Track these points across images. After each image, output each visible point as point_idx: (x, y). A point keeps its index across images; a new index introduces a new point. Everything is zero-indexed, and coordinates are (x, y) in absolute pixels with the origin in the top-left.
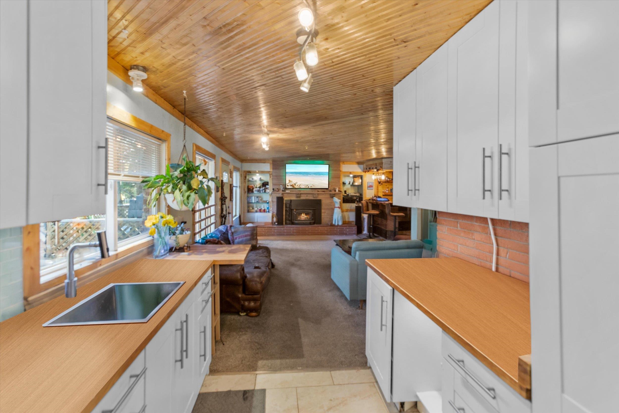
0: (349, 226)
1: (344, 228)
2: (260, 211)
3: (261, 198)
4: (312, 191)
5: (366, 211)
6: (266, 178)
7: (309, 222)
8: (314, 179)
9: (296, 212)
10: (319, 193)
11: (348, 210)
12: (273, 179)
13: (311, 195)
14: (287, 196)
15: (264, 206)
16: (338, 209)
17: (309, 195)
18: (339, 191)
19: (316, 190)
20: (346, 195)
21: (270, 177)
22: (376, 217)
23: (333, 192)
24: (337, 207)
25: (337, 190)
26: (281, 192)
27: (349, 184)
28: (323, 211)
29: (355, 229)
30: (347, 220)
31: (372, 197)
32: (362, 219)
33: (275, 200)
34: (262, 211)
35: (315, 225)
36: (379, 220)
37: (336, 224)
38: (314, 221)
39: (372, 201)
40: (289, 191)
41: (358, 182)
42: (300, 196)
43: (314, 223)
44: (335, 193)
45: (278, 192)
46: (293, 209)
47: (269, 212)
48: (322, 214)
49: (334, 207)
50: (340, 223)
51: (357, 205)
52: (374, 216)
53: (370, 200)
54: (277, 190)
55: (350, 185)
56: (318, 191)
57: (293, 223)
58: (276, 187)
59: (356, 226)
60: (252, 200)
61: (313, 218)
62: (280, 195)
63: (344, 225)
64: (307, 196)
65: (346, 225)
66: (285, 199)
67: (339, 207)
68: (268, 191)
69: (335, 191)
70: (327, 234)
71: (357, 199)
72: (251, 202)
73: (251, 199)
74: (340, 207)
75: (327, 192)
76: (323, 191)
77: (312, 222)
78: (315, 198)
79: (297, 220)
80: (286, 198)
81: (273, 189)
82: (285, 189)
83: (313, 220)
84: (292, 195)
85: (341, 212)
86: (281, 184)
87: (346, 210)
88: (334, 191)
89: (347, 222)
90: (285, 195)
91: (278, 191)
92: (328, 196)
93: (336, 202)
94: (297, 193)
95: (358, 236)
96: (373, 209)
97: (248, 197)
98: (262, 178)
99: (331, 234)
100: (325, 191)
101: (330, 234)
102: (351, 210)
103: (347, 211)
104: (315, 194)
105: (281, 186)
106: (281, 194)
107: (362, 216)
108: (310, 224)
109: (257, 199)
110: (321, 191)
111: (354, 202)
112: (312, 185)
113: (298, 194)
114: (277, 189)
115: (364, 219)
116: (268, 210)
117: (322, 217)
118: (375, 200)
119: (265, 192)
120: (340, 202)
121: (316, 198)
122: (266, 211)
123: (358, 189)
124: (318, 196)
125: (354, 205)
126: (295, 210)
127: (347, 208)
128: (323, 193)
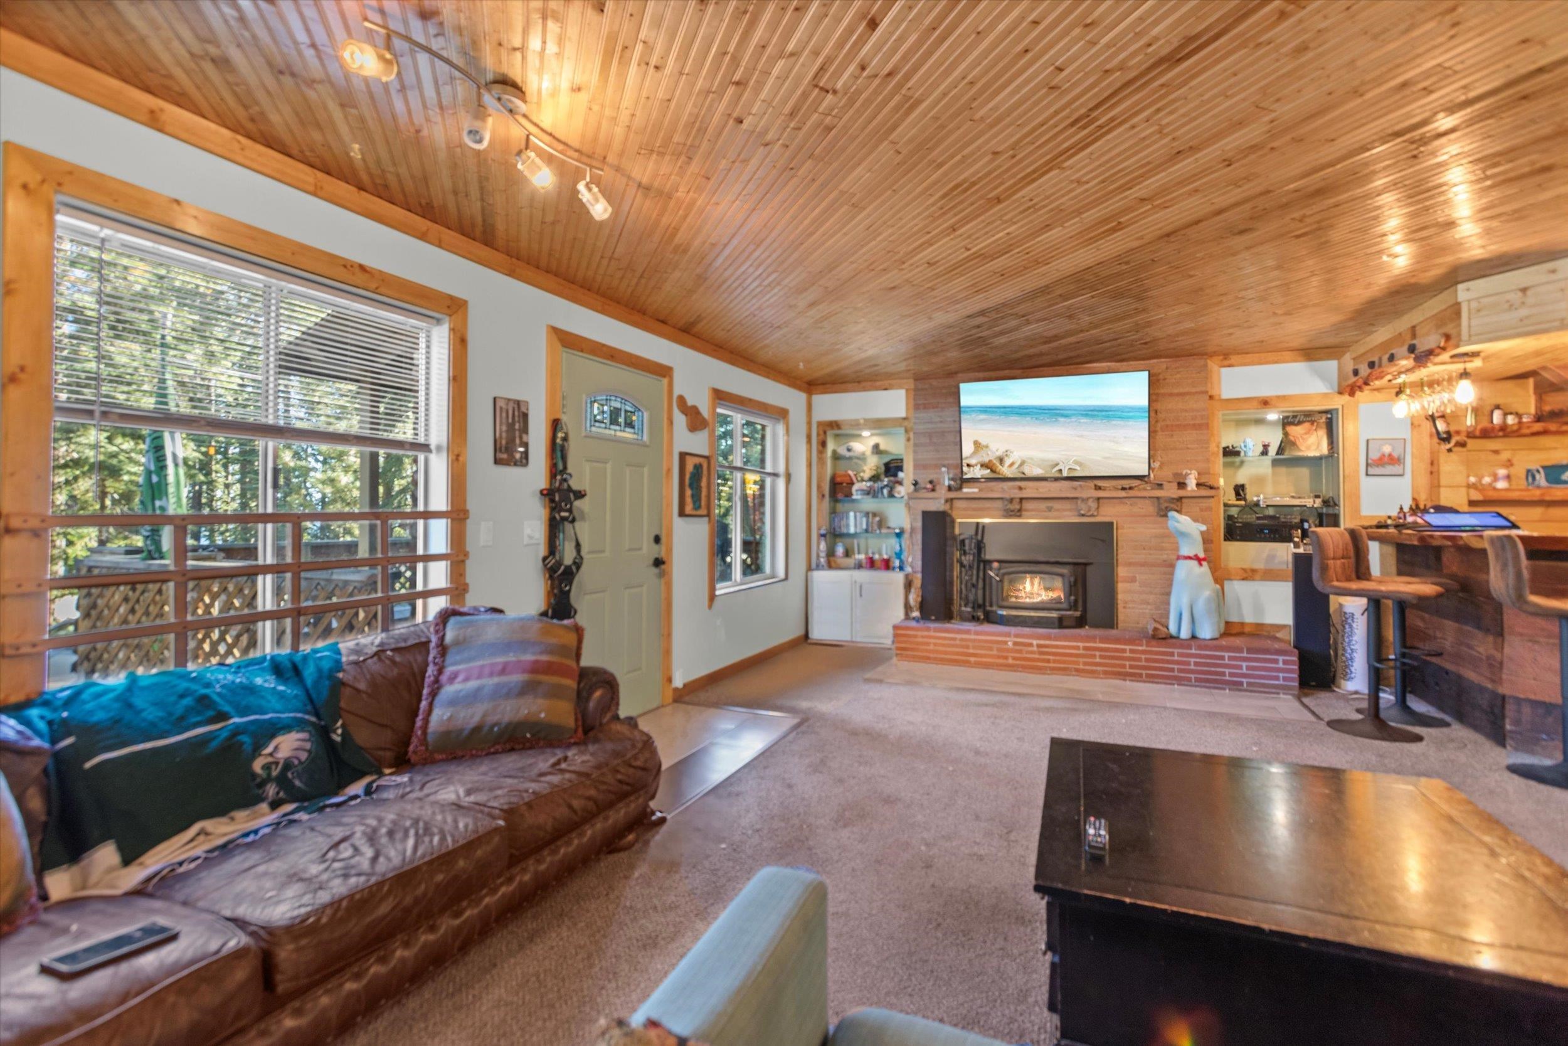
0: (1249, 651)
1: (1226, 655)
2: (871, 564)
3: (877, 519)
4: (1075, 489)
5: (1348, 580)
6: (896, 445)
7: (1054, 614)
8: (1081, 436)
9: (1002, 571)
10: (1101, 494)
11: (1254, 571)
12: (915, 445)
13: (1067, 505)
14: (965, 509)
15: (886, 547)
16: (1195, 563)
17: (1056, 505)
18: (1198, 485)
19: (1091, 484)
20: (1243, 503)
21: (908, 440)
22: (1426, 616)
23: (1171, 491)
24: (1189, 558)
25: (1192, 483)
26: (942, 493)
27: (1265, 452)
28: (1122, 572)
29: (1287, 666)
30: (1249, 618)
31: (1394, 513)
32: (1335, 619)
33: (919, 524)
34: (878, 564)
35: (1086, 631)
36: (1447, 634)
37: (1185, 634)
38: (1078, 614)
39: (1392, 530)
40: (976, 490)
41: (1313, 443)
42: (1020, 510)
43: (1080, 622)
44: (1182, 493)
45: (931, 495)
46: (990, 562)
47: (901, 568)
48: (1121, 587)
49: (1175, 557)
50: (1207, 632)
51: (1301, 550)
52: (1402, 606)
53: (1379, 526)
54: (929, 486)
55: (1267, 461)
56: (1098, 488)
57: (990, 618)
58: (924, 478)
59: (1296, 651)
60: (848, 526)
61: (1076, 601)
62: (936, 504)
63: (1224, 642)
64: (1050, 509)
65: (1238, 641)
66: (959, 520)
67: (1200, 560)
68: (902, 491)
69: (1182, 485)
70: (1136, 677)
71: (1302, 521)
72: (844, 530)
73: (843, 523)
74: (1202, 555)
75: (1145, 489)
76: (1123, 489)
77: (1070, 617)
78: (1083, 515)
79: (1005, 604)
80: (964, 521)
81: (916, 484)
82: (963, 481)
83: (1073, 606)
84: (987, 504)
85: (1209, 579)
86: (946, 462)
87: (1244, 570)
88: (1175, 485)
89: (1247, 630)
90: (957, 504)
91: (933, 490)
92: (1149, 508)
93: (1183, 534)
94: (1007, 496)
95: (1306, 700)
96: (1400, 573)
97: (833, 512)
98: (882, 447)
99: (1152, 679)
100: (1131, 488)
101: (1148, 676)
102: (1270, 575)
103: (1249, 575)
104: (1087, 500)
105: (944, 469)
106: (943, 501)
107: (1333, 608)
108: (1061, 623)
109: (864, 520)
110: (1116, 489)
111: (1288, 539)
112: (1076, 462)
113: (1011, 500)
114: (931, 482)
115: (1346, 619)
116: (897, 563)
117: (1121, 597)
118: (1414, 526)
119: (891, 495)
120: (1207, 539)
121: (1092, 516)
122: (891, 564)
123: (1316, 478)
124: (1098, 508)
125: (1283, 553)
126: (995, 565)
127: (1247, 565)
128: (1123, 494)
